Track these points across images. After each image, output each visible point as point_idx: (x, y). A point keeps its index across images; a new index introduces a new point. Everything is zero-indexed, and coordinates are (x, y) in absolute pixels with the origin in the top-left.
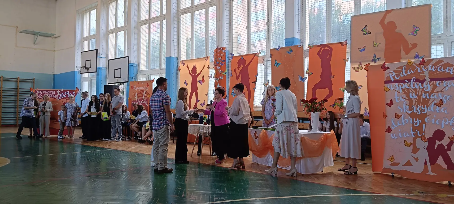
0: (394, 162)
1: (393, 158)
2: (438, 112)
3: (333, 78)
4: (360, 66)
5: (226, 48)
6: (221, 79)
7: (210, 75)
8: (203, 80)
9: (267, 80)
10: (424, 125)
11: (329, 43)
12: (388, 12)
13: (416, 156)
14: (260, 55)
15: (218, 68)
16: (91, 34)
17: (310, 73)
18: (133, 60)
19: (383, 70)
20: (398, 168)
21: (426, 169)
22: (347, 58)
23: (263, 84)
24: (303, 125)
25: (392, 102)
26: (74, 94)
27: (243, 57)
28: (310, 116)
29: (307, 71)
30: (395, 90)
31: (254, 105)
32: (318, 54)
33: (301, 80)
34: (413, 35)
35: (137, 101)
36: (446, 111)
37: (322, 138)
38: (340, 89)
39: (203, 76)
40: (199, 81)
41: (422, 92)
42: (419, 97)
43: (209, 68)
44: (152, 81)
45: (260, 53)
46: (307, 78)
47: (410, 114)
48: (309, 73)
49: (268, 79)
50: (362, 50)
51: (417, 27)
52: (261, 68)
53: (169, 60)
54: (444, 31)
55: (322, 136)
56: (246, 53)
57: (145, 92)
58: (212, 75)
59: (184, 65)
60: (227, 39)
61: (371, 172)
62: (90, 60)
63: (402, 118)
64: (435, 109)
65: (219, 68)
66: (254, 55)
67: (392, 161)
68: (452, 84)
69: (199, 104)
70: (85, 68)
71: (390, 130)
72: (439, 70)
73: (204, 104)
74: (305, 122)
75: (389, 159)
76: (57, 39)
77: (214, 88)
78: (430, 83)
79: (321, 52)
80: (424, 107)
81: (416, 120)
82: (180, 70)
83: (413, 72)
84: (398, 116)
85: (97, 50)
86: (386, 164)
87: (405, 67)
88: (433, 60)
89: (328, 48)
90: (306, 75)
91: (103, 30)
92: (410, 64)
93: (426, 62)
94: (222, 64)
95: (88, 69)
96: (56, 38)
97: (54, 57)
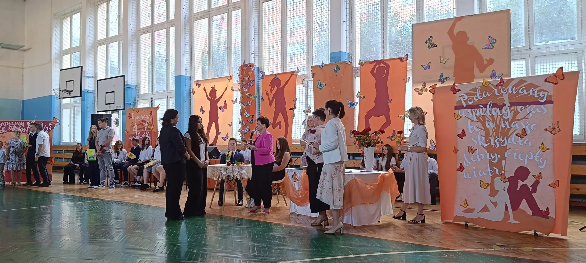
0: (468, 207)
1: (467, 203)
2: (521, 144)
3: (391, 103)
4: (424, 88)
5: (255, 65)
6: (249, 105)
7: (234, 100)
8: (225, 106)
9: (308, 106)
10: (504, 161)
11: (385, 58)
12: (458, 19)
13: (494, 200)
14: (298, 74)
15: (244, 90)
16: (73, 46)
17: (362, 97)
18: (130, 80)
19: (452, 92)
20: (474, 215)
21: (507, 216)
22: (407, 78)
23: (303, 111)
24: (354, 163)
25: (464, 132)
26: (50, 126)
27: (278, 76)
28: (363, 151)
29: (358, 94)
30: (467, 117)
31: (293, 138)
32: (372, 72)
33: (350, 105)
34: (489, 48)
35: (136, 135)
36: (530, 143)
37: (379, 180)
38: (398, 116)
39: (225, 101)
40: (220, 108)
41: (500, 120)
42: (498, 126)
43: (233, 90)
44: (157, 107)
45: (298, 71)
46: (358, 104)
47: (486, 147)
48: (360, 97)
49: (310, 105)
50: (426, 67)
51: (493, 39)
52: (300, 89)
53: (178, 79)
54: (526, 44)
55: (378, 178)
56: (280, 72)
57: (147, 122)
58: (236, 99)
59: (199, 87)
60: (256, 53)
61: (440, 222)
62: (73, 81)
63: (477, 153)
64: (516, 142)
65: (246, 91)
66: (291, 74)
67: (465, 206)
68: (537, 110)
69: (220, 137)
70: (65, 91)
71: (463, 168)
72: (520, 92)
73: (227, 137)
74: (356, 158)
75: (462, 205)
76: (26, 52)
77: (240, 116)
78: (510, 109)
79: (375, 70)
80: (503, 139)
81: (494, 155)
82: (194, 93)
83: (490, 95)
84: (472, 151)
85: (81, 67)
86: (458, 211)
87: (479, 89)
88: (514, 80)
89: (384, 65)
90: (357, 100)
91: (89, 41)
92: (486, 85)
93: (505, 82)
94: (250, 85)
95: (69, 92)
96: (25, 50)
97: (23, 76)
